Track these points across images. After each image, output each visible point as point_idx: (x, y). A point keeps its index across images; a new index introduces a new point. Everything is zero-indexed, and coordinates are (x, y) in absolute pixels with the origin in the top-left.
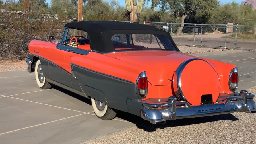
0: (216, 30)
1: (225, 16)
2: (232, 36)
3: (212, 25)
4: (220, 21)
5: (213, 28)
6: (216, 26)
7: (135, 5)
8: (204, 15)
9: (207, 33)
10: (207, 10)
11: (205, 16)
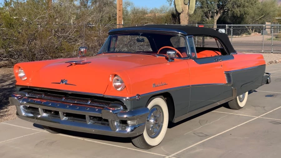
0: (252, 31)
1: (263, 15)
2: (276, 37)
3: (248, 25)
4: (257, 20)
5: (249, 29)
6: (253, 27)
7: (186, 4)
8: (242, 14)
9: (244, 35)
10: (246, 9)
11: (244, 15)
